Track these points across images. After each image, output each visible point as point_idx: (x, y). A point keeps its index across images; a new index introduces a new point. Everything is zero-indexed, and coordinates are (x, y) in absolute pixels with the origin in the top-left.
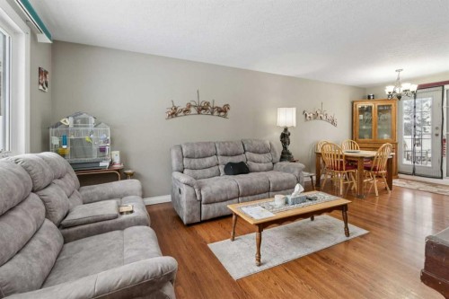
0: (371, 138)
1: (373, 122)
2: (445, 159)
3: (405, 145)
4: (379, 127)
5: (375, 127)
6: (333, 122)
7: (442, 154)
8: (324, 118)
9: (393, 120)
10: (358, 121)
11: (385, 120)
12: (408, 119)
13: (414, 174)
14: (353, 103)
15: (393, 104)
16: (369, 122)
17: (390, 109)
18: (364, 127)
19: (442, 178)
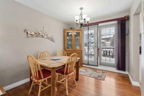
0: (72, 48)
1: (73, 41)
2: (99, 57)
3: (85, 50)
4: (75, 43)
5: (74, 43)
6: (52, 40)
7: (98, 55)
8: (46, 37)
9: (81, 39)
10: (66, 40)
11: (78, 40)
12: (86, 41)
13: (88, 64)
14: (64, 30)
15: (80, 32)
16: (71, 40)
17: (80, 35)
18: (69, 43)
19: (98, 66)
